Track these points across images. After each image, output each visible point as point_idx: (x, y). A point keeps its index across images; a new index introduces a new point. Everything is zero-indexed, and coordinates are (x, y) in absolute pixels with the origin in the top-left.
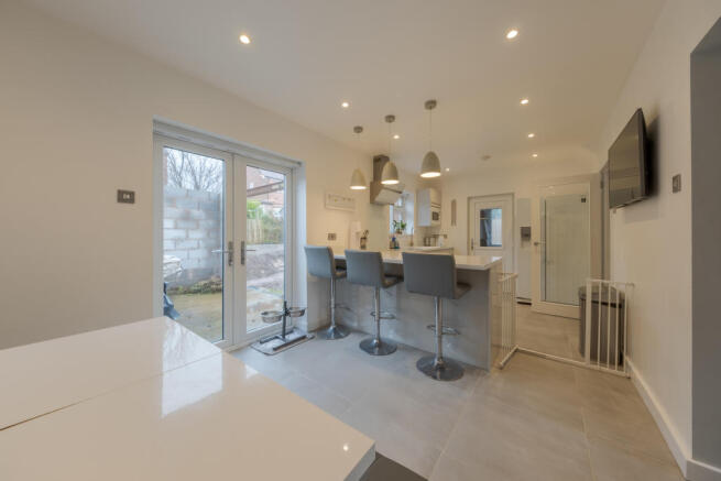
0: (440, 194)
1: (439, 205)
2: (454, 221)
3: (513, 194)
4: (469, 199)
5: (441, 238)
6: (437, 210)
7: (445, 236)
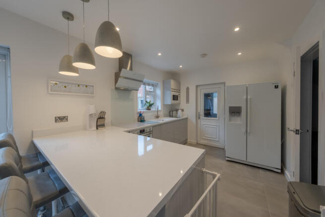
0: (179, 84)
1: (179, 91)
2: (188, 101)
3: (224, 83)
4: (197, 86)
5: (180, 112)
6: (176, 94)
7: (183, 110)
